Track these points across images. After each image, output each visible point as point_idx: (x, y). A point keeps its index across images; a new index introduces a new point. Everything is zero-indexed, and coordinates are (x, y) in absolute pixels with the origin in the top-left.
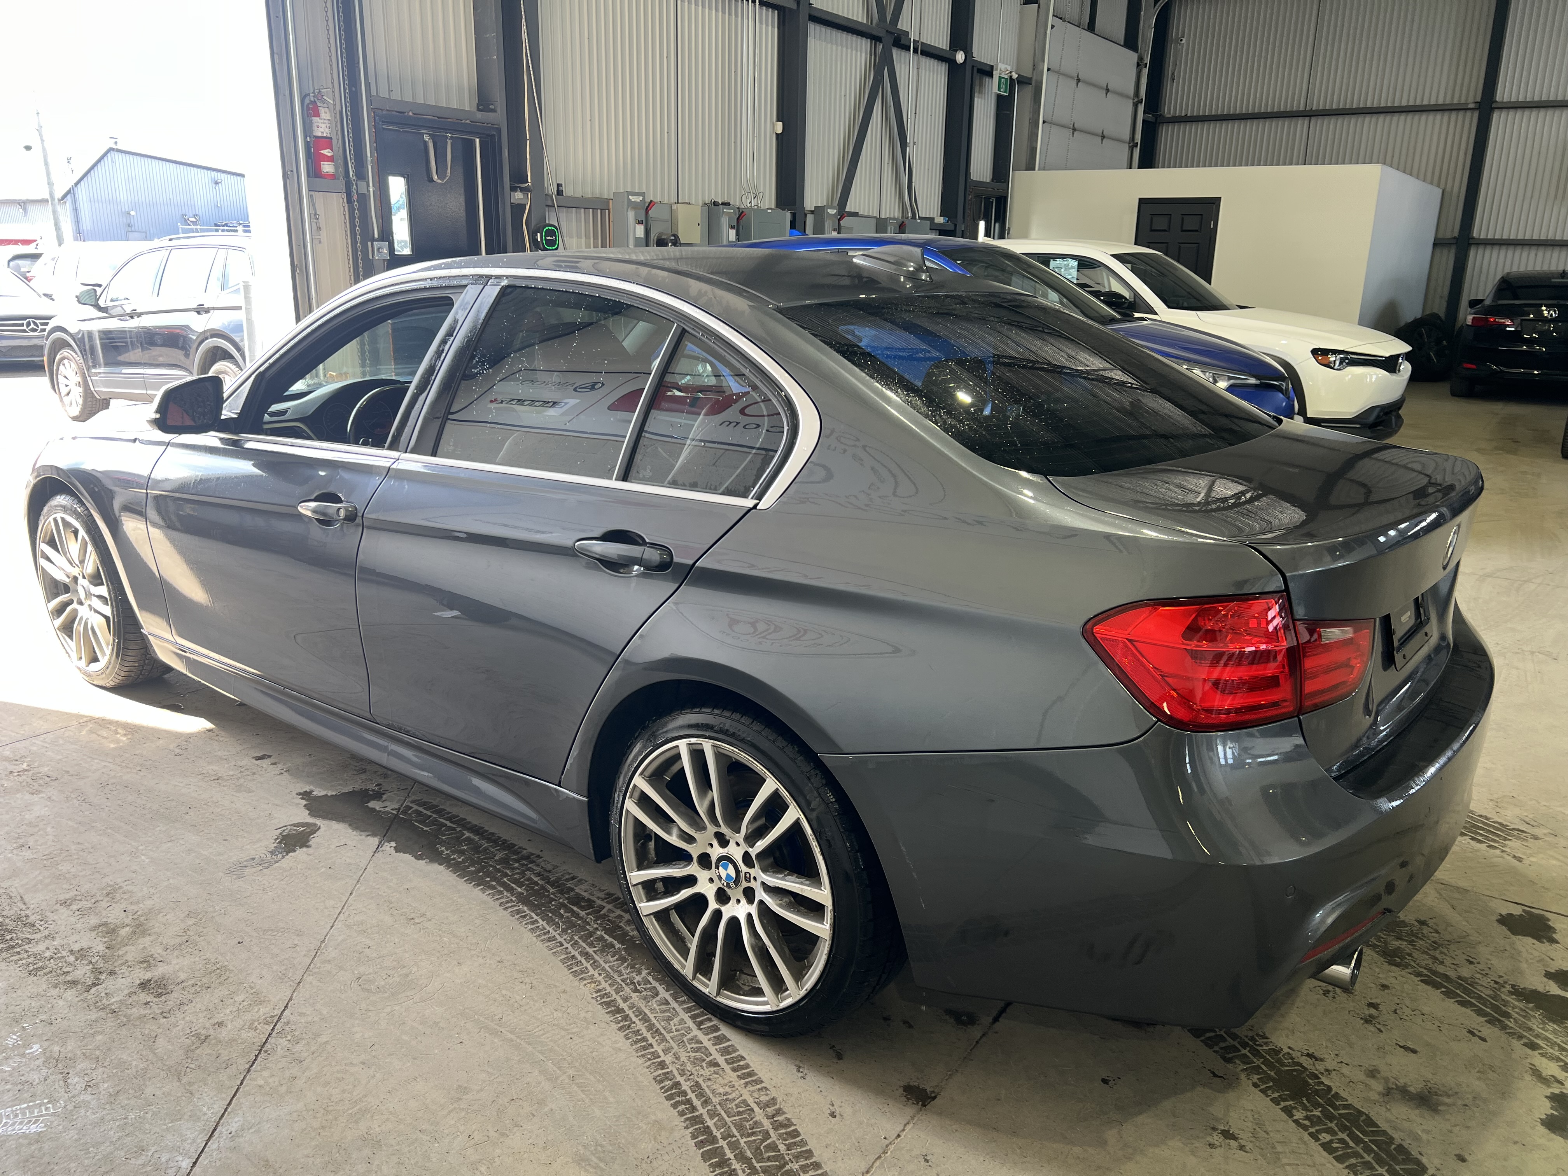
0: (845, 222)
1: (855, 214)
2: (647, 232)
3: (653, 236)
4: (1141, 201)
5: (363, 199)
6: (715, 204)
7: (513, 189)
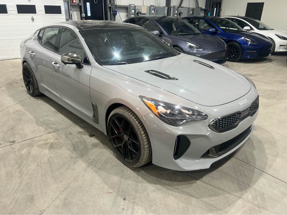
0: (180, 9)
1: (183, 7)
2: (135, 11)
3: (136, 12)
4: (248, 3)
5: (81, 7)
6: (151, 6)
7: (109, 4)
